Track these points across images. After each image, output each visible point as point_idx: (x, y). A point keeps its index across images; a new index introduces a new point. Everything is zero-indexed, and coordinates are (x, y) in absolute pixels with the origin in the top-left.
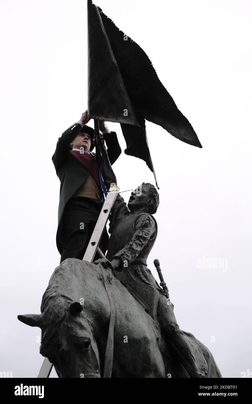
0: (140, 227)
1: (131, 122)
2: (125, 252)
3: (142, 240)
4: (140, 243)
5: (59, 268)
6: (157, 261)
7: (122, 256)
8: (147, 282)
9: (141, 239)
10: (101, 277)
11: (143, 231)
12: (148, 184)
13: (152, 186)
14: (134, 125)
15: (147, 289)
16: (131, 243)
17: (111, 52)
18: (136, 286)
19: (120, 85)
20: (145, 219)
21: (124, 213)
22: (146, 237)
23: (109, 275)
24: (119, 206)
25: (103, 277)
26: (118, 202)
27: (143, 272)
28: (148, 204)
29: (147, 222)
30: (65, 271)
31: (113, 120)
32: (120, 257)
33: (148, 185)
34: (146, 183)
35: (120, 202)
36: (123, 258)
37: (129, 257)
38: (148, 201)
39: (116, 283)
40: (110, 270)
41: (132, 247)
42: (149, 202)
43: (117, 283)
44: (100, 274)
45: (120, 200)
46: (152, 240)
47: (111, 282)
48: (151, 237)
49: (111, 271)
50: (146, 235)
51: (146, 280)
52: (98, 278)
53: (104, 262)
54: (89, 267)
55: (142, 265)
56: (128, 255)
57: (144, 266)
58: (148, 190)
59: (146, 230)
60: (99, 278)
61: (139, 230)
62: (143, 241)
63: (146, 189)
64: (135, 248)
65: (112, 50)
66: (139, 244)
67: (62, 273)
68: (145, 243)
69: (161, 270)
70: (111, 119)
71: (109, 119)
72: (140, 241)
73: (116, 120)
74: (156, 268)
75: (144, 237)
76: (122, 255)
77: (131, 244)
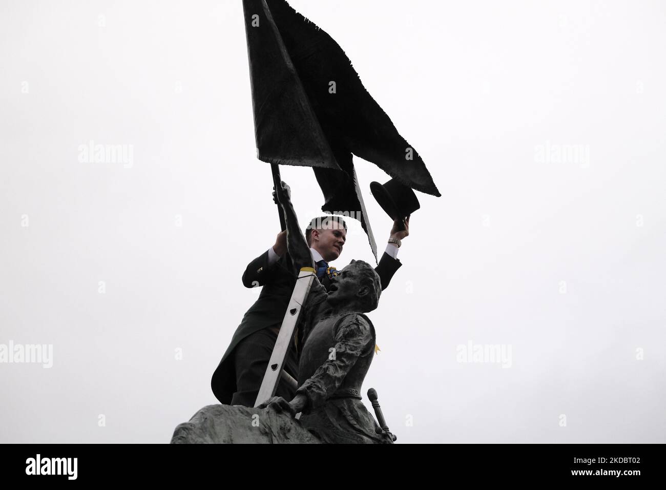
0: (342, 338)
1: (323, 163)
2: (314, 382)
3: (345, 360)
4: (342, 364)
5: (180, 428)
6: (373, 392)
7: (309, 390)
8: (357, 426)
9: (343, 358)
10: (267, 430)
11: (346, 343)
12: (360, 262)
13: (365, 265)
14: (328, 167)
15: (354, 440)
16: (325, 366)
17: (284, 51)
18: (338, 436)
19: (300, 104)
20: (351, 323)
21: (324, 312)
22: (352, 354)
23: (285, 423)
24: (316, 301)
25: (270, 429)
26: (315, 294)
27: (352, 411)
28: (360, 296)
29: (353, 328)
30: (191, 432)
31: (294, 162)
32: (306, 391)
33: (359, 265)
34: (356, 260)
35: (317, 295)
36: (310, 393)
37: (322, 390)
38: (360, 290)
39: (299, 434)
40: (288, 414)
41: (328, 372)
42: (361, 292)
43: (301, 436)
44: (266, 425)
45: (317, 292)
46: (367, 356)
47: (287, 435)
48: (364, 352)
49: (290, 416)
50: (352, 350)
51: (355, 423)
52: (261, 432)
53: (277, 402)
54: (246, 415)
55: (350, 399)
56: (320, 386)
57: (354, 400)
58: (360, 272)
59: (351, 341)
60: (263, 432)
61: (340, 343)
62: (347, 361)
63: (355, 272)
64: (331, 374)
65: (285, 47)
66: (340, 367)
67: (184, 436)
68: (352, 364)
69: (380, 406)
70: (291, 161)
71: (288, 161)
72: (343, 362)
73: (300, 161)
74: (371, 403)
75: (348, 354)
76: (309, 388)
77: (324, 369)
